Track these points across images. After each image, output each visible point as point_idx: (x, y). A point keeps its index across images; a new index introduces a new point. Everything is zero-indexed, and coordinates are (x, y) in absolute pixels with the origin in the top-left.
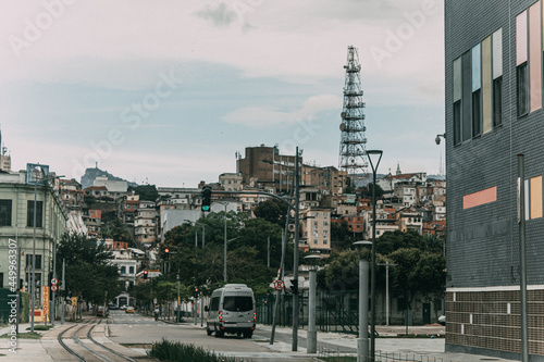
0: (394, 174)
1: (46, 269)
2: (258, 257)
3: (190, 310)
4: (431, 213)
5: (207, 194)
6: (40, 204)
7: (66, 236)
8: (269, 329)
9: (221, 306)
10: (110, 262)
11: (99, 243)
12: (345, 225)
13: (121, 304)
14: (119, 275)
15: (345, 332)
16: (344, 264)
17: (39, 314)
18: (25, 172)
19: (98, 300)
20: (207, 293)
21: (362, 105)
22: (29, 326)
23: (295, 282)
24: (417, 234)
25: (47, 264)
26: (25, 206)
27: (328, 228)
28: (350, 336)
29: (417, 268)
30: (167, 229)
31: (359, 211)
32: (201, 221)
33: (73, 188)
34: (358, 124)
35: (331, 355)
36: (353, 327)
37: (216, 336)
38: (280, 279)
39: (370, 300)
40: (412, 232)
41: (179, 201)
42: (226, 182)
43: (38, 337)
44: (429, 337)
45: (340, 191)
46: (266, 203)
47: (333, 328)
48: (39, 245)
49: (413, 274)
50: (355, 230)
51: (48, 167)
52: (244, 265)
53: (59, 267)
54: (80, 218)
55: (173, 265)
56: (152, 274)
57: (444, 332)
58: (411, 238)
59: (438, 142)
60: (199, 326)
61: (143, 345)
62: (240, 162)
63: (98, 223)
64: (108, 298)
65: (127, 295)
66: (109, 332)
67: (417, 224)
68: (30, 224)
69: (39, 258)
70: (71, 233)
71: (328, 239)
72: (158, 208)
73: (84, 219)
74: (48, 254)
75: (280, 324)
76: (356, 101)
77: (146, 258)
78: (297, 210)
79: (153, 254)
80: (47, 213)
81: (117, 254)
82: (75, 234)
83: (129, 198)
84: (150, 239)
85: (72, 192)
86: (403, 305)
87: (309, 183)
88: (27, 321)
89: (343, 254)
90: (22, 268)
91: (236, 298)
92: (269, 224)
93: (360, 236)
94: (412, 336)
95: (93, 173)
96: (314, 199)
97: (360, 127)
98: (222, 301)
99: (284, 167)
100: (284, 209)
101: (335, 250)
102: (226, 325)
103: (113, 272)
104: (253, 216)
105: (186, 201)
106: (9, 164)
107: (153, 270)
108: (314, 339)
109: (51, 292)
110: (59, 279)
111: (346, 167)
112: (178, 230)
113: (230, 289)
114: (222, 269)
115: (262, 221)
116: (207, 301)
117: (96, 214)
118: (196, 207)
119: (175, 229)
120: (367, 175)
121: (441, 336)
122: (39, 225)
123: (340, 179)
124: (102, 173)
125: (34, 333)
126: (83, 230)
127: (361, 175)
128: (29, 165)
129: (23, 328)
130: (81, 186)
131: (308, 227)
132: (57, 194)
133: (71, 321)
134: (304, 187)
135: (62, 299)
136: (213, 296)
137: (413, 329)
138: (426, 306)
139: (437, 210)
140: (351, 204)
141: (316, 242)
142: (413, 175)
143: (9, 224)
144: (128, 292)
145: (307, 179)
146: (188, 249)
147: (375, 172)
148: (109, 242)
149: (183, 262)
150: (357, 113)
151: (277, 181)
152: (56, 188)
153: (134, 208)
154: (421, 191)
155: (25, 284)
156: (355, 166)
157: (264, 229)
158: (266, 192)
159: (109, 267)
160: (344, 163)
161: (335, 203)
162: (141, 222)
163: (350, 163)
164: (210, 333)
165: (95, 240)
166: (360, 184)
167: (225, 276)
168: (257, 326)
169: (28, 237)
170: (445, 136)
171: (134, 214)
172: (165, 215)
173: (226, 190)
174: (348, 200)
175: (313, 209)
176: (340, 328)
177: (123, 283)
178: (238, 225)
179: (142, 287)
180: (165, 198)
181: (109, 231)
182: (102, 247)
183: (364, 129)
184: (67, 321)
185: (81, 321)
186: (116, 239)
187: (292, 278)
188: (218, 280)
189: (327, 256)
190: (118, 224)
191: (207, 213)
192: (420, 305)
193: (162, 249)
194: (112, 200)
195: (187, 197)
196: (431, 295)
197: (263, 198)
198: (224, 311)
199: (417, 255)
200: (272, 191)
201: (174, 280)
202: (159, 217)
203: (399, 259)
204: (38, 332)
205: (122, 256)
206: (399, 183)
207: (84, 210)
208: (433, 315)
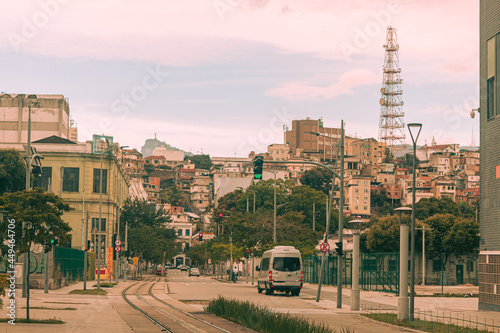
0: (430, 145)
1: (111, 231)
2: (305, 221)
3: (241, 270)
4: (463, 181)
5: (258, 164)
6: (105, 171)
7: (128, 201)
8: (315, 287)
9: (271, 266)
10: (169, 226)
11: (158, 208)
12: (383, 192)
13: (178, 264)
14: (176, 237)
15: (385, 290)
16: (384, 228)
17: (103, 272)
18: (91, 143)
19: (157, 260)
20: (258, 254)
21: (400, 82)
22: (95, 283)
23: (340, 245)
24: (450, 201)
25: (111, 227)
26: (92, 174)
27: (368, 195)
28: (390, 294)
29: (451, 232)
30: (220, 194)
31: (397, 180)
32: (251, 188)
33: (134, 157)
34: (396, 99)
35: (374, 312)
36: (393, 286)
37: (267, 294)
38: (326, 241)
39: (409, 262)
40: (446, 200)
41: (231, 170)
42: (275, 152)
43: (104, 293)
44: (463, 296)
45: (380, 160)
46: (311, 172)
47: (374, 287)
48: (105, 209)
49: (447, 238)
50: (393, 197)
51: (112, 138)
52: (291, 228)
53: (122, 229)
54: (141, 186)
55: (226, 228)
56: (206, 237)
57: (478, 292)
58: (444, 205)
59: (473, 116)
60: (250, 284)
61: (201, 302)
62: (287, 133)
63: (157, 189)
64: (167, 258)
65: (183, 256)
66: (169, 290)
67: (451, 191)
68: (96, 190)
69: (104, 221)
70: (133, 199)
71: (368, 205)
72: (212, 176)
73: (145, 186)
74: (112, 217)
75: (324, 283)
76: (395, 77)
77: (201, 222)
78: (342, 178)
79: (207, 219)
80: (111, 180)
81: (174, 218)
82: (136, 200)
83: (185, 167)
84: (206, 204)
85: (133, 161)
86: (438, 267)
87: (350, 154)
88: (93, 279)
89: (383, 219)
90: (89, 230)
91: (285, 259)
92: (314, 191)
93: (398, 202)
94: (447, 296)
95: (152, 143)
96: (355, 168)
97: (398, 102)
98: (272, 261)
99: (328, 139)
100: (328, 176)
101: (375, 216)
102: (275, 284)
103: (171, 235)
104: (300, 184)
105: (237, 170)
106: (76, 135)
107: (208, 232)
108: (358, 297)
109: (115, 252)
110: (123, 240)
111: (385, 138)
112: (231, 196)
113: (279, 251)
114: (272, 232)
115: (307, 188)
116: (258, 261)
117: (155, 181)
118: (246, 175)
119: (228, 195)
120: (405, 146)
121: (474, 296)
122: (104, 191)
123: (379, 149)
124: (162, 144)
125: (100, 290)
126: (143, 195)
127: (399, 146)
128: (95, 136)
129: (90, 285)
130: (141, 155)
131: (350, 193)
132: (120, 163)
133: (132, 279)
134: (346, 157)
135: (125, 259)
136: (264, 256)
137: (448, 289)
138: (460, 268)
139: (470, 179)
140: (390, 173)
141: (357, 208)
142: (447, 146)
143: (77, 190)
144: (184, 252)
145: (349, 150)
146: (240, 213)
147: (415, 144)
148: (167, 207)
149: (235, 226)
150: (395, 89)
151: (321, 152)
152: (119, 157)
153: (190, 176)
154: (454, 161)
155: (92, 245)
156: (394, 138)
157: (309, 195)
158: (311, 162)
159: (168, 230)
160: (383, 135)
161: (375, 171)
162: (196, 189)
163: (389, 135)
164: (260, 291)
165: (154, 205)
166: (398, 154)
167: (275, 239)
168: (304, 285)
169: (94, 202)
170: (479, 110)
171: (190, 181)
172: (218, 182)
173: (275, 160)
174: (387, 170)
175: (354, 177)
176: (380, 287)
177: (180, 244)
178: (286, 191)
179: (198, 248)
180: (218, 167)
181: (167, 198)
182: (161, 212)
183: (402, 103)
184: (128, 279)
185: (142, 279)
186: (174, 204)
187: (337, 241)
188: (268, 242)
189: (368, 221)
190: (175, 191)
191: (256, 181)
192: (454, 267)
193: (215, 213)
194: (170, 168)
195: (238, 166)
196: (464, 257)
197: (308, 167)
198: (274, 271)
199: (451, 220)
200: (317, 160)
201: (227, 242)
202: (212, 184)
203: (435, 225)
204: (104, 289)
205: (179, 220)
206: (434, 154)
207: (144, 177)
208: (466, 276)
